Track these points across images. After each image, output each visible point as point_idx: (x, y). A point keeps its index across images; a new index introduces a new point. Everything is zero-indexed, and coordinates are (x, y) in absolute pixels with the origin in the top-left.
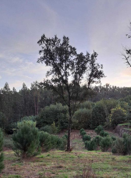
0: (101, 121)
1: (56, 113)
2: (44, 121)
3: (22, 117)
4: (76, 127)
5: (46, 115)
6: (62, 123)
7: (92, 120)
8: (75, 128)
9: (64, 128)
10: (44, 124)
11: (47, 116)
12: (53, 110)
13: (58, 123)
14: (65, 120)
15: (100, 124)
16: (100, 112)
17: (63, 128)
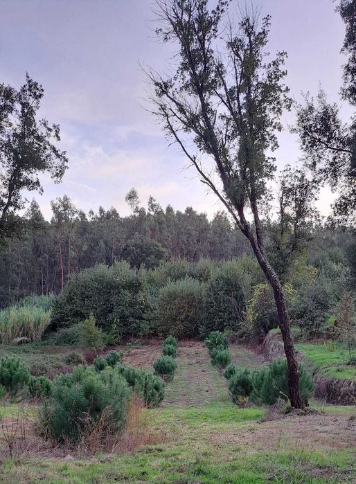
0: (230, 319)
1: (108, 288)
2: (77, 312)
3: (22, 296)
4: (163, 332)
5: (83, 293)
6: (123, 318)
7: (206, 315)
8: (161, 334)
9: (131, 334)
10: (76, 319)
11: (84, 297)
12: (100, 280)
13: (113, 319)
14: (132, 311)
15: (226, 326)
16: (227, 293)
17: (128, 333)
